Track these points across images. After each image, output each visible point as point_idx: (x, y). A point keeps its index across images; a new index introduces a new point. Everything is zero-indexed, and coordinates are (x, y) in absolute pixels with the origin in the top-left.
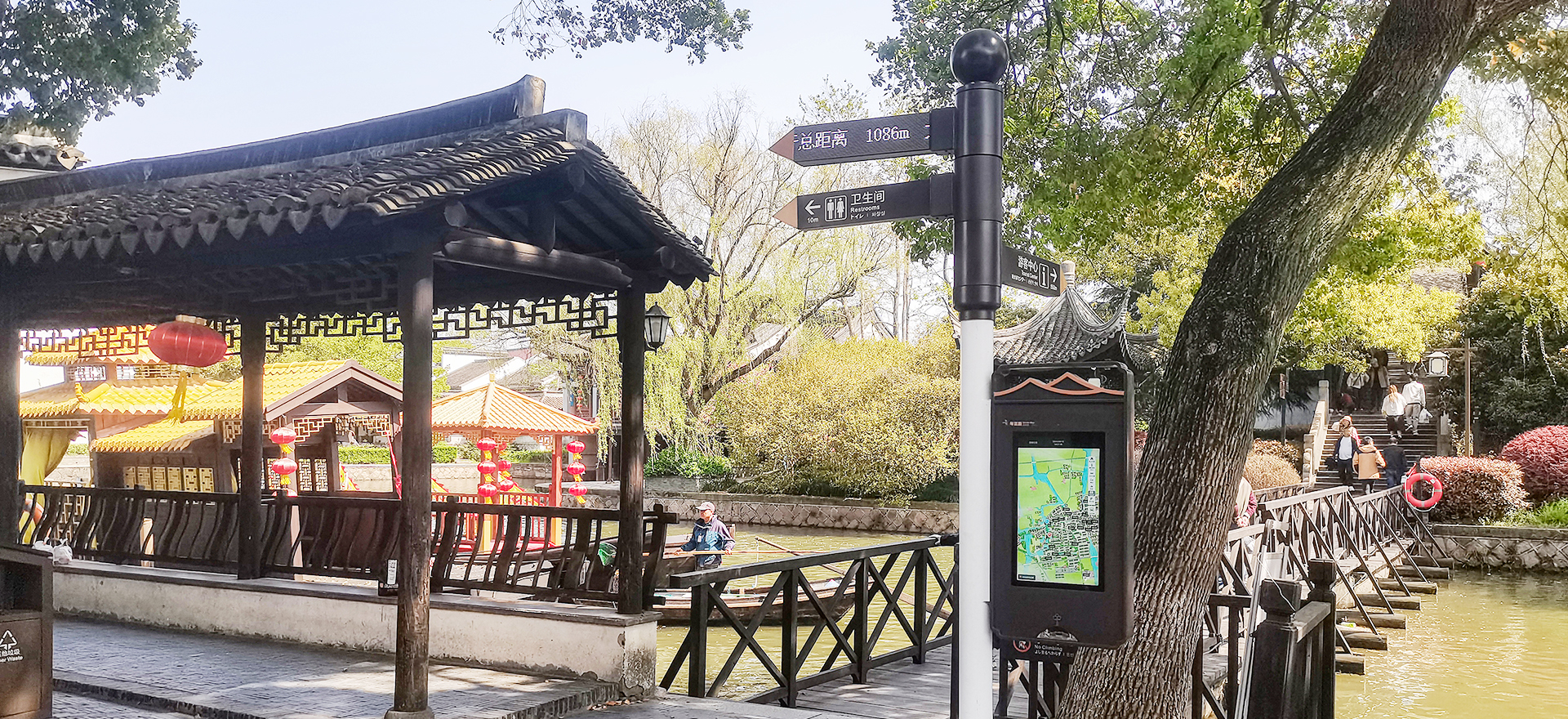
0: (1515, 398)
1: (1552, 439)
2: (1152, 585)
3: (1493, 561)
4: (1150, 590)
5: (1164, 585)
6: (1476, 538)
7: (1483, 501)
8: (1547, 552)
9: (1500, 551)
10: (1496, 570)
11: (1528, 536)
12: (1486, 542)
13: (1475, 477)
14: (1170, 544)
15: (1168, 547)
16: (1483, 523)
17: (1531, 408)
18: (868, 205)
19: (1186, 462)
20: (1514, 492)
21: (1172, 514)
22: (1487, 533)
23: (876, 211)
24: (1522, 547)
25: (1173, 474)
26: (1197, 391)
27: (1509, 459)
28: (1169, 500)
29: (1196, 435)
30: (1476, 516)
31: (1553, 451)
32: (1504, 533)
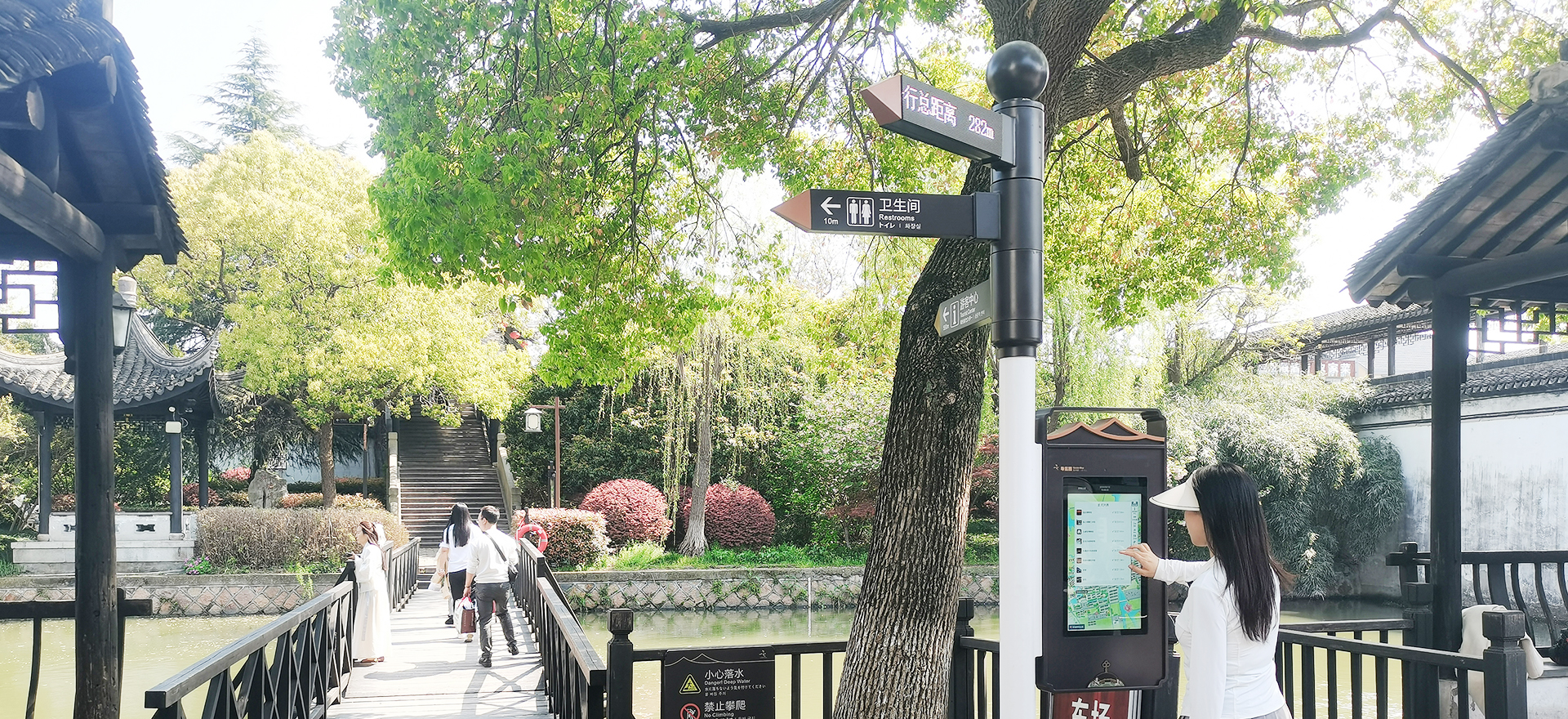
0: (587, 454)
1: (625, 491)
2: (928, 633)
3: (589, 604)
4: (927, 637)
5: (937, 631)
6: (575, 583)
7: (579, 549)
8: (630, 592)
9: (595, 594)
10: (591, 611)
11: (616, 578)
12: (583, 586)
13: (572, 527)
14: (938, 591)
15: (937, 595)
16: (580, 569)
17: (601, 463)
18: (901, 214)
19: (942, 510)
20: (600, 541)
21: (937, 561)
22: (583, 578)
23: (910, 222)
24: (611, 589)
25: (932, 522)
26: (942, 439)
27: (596, 509)
28: (933, 547)
29: (947, 482)
30: (573, 564)
31: (627, 502)
32: (598, 577)
